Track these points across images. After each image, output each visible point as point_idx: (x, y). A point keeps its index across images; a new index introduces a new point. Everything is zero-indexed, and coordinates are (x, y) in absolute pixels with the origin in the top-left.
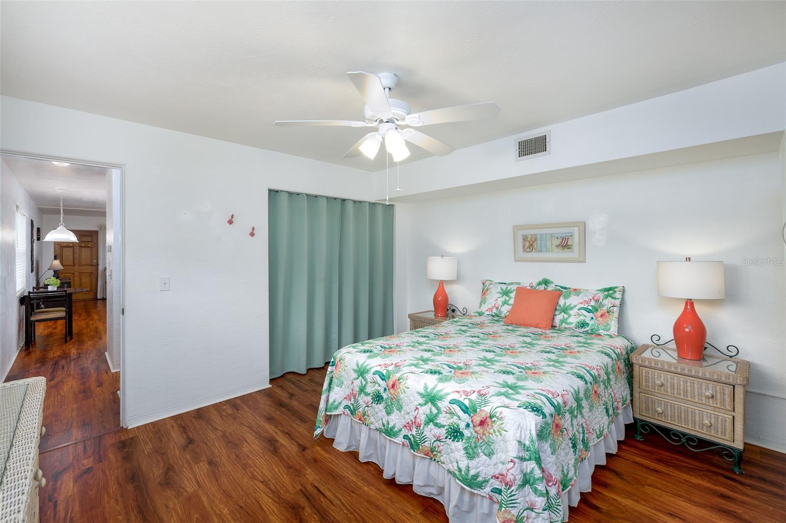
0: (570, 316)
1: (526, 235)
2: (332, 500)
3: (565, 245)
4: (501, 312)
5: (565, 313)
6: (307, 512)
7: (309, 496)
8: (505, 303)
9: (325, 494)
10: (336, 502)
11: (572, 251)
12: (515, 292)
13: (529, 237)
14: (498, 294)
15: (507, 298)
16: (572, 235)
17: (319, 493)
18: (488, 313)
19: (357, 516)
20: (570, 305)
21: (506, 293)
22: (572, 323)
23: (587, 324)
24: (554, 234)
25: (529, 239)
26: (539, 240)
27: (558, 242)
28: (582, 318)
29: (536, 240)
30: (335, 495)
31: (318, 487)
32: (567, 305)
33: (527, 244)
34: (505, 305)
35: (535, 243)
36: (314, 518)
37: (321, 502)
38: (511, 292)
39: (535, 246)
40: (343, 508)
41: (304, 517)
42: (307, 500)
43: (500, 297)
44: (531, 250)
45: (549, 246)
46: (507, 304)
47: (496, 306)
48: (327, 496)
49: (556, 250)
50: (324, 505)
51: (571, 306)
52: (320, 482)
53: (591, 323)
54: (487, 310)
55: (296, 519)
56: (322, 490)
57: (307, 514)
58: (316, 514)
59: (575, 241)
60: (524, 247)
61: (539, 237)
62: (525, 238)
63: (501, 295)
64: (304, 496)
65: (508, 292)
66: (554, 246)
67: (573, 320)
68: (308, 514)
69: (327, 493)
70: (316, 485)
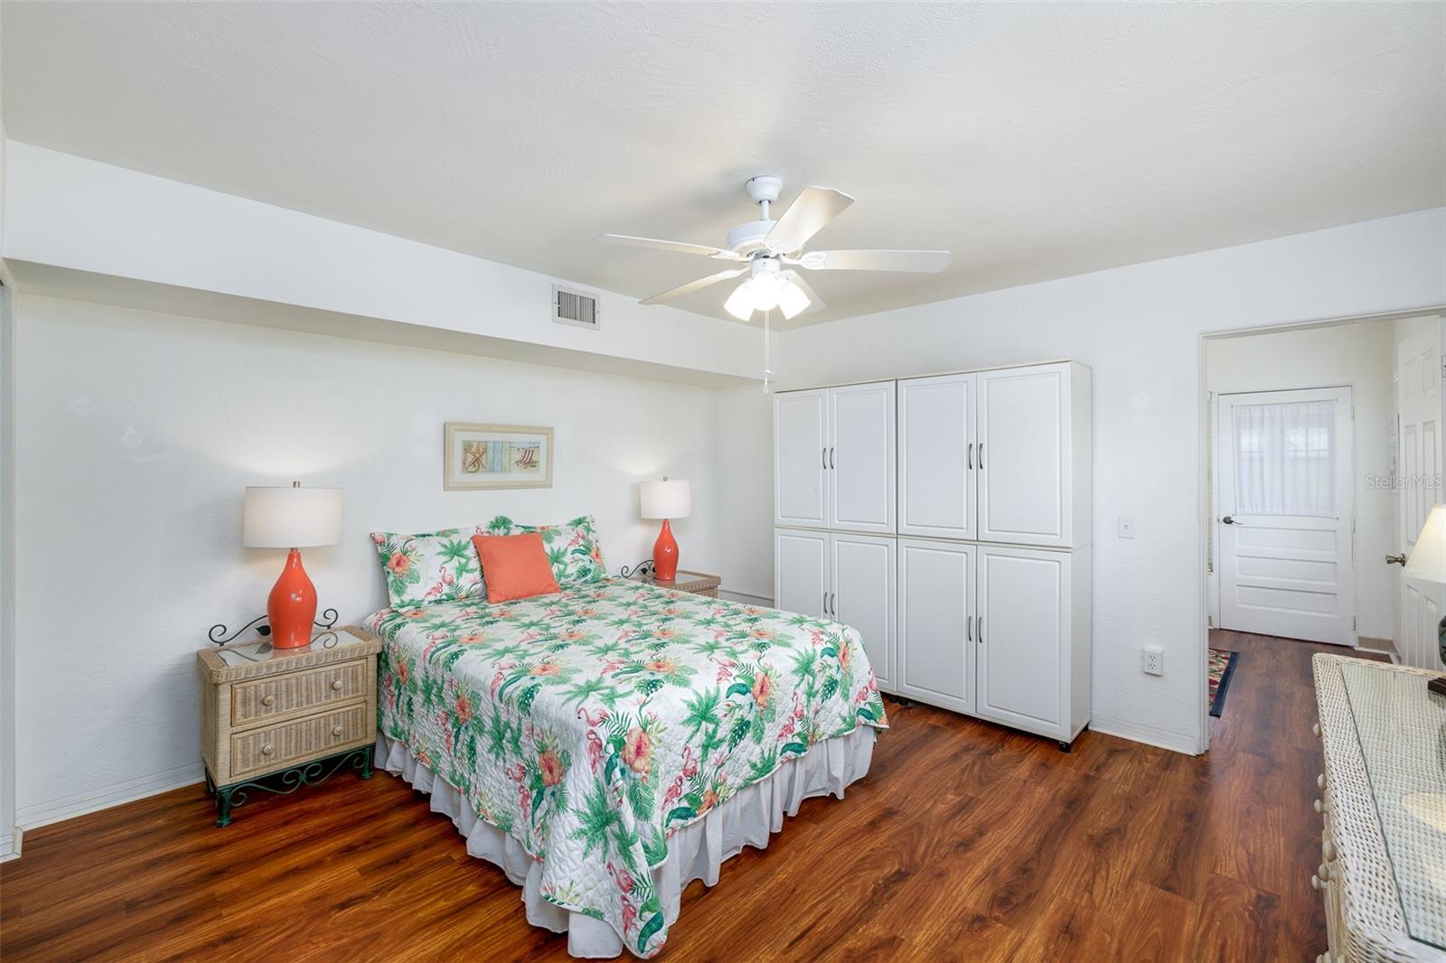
0: (566, 565)
1: (469, 442)
2: (819, 915)
3: (528, 462)
4: (459, 589)
5: (558, 562)
6: (855, 944)
7: (817, 951)
8: (462, 570)
9: (806, 927)
10: (821, 908)
11: (538, 470)
12: (471, 546)
13: (475, 446)
14: (441, 557)
15: (463, 561)
16: (538, 447)
17: (807, 935)
18: (432, 598)
19: (842, 881)
20: (559, 550)
21: (456, 551)
22: (572, 575)
23: (589, 570)
24: (514, 443)
25: (474, 450)
26: (490, 451)
27: (518, 456)
28: (581, 564)
29: (485, 451)
30: (806, 913)
31: (791, 940)
32: (556, 550)
33: (470, 458)
34: (464, 573)
35: (484, 456)
36: (864, 931)
37: (826, 929)
38: (465, 548)
39: (484, 462)
40: (831, 899)
41: (867, 946)
42: (828, 951)
43: (447, 562)
44: (476, 469)
45: (506, 461)
46: (465, 571)
47: (448, 580)
48: (811, 923)
49: (516, 468)
50: (832, 924)
51: (562, 550)
52: (778, 940)
53: (592, 567)
54: (430, 593)
55: (876, 955)
56: (798, 934)
57: (859, 943)
58: (857, 930)
59: (541, 457)
60: (464, 463)
61: (490, 445)
62: (467, 448)
63: (447, 558)
64: (821, 956)
65: (459, 550)
66: (513, 462)
67: (572, 570)
68: (859, 941)
69: (805, 923)
70: (787, 944)
